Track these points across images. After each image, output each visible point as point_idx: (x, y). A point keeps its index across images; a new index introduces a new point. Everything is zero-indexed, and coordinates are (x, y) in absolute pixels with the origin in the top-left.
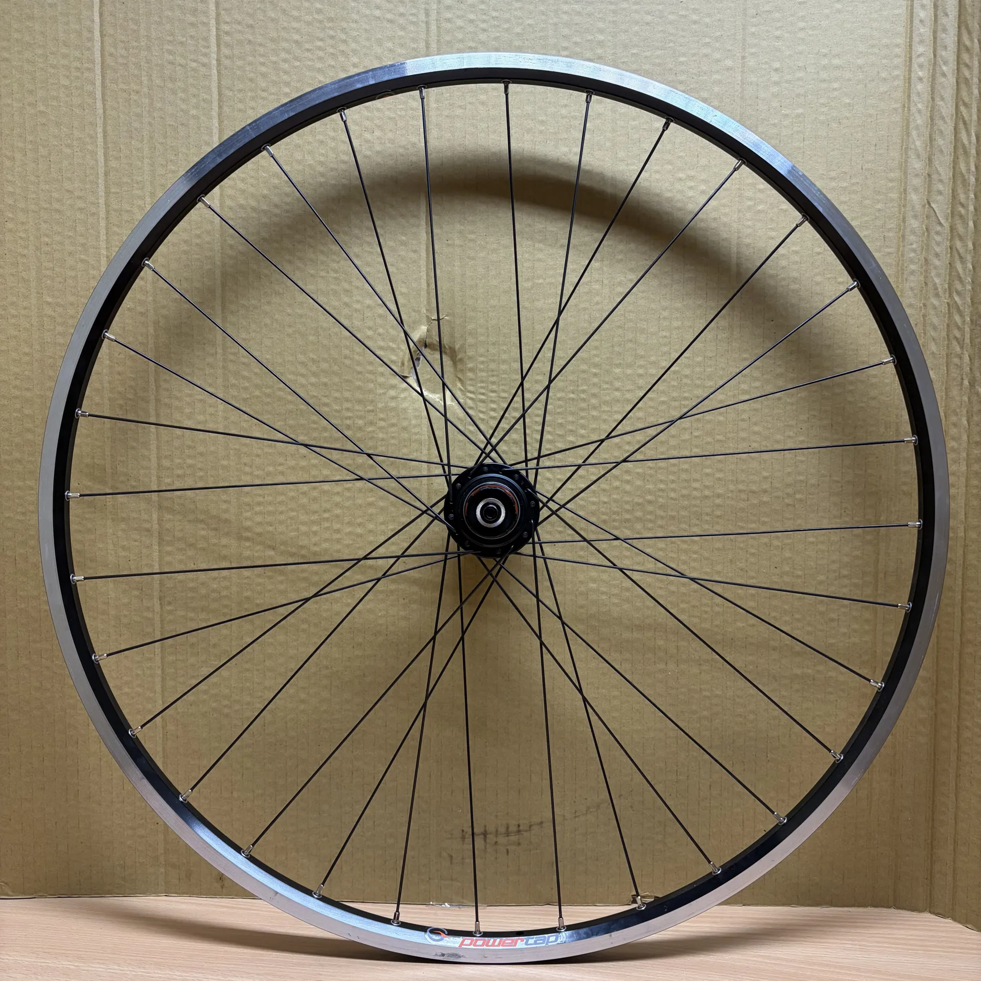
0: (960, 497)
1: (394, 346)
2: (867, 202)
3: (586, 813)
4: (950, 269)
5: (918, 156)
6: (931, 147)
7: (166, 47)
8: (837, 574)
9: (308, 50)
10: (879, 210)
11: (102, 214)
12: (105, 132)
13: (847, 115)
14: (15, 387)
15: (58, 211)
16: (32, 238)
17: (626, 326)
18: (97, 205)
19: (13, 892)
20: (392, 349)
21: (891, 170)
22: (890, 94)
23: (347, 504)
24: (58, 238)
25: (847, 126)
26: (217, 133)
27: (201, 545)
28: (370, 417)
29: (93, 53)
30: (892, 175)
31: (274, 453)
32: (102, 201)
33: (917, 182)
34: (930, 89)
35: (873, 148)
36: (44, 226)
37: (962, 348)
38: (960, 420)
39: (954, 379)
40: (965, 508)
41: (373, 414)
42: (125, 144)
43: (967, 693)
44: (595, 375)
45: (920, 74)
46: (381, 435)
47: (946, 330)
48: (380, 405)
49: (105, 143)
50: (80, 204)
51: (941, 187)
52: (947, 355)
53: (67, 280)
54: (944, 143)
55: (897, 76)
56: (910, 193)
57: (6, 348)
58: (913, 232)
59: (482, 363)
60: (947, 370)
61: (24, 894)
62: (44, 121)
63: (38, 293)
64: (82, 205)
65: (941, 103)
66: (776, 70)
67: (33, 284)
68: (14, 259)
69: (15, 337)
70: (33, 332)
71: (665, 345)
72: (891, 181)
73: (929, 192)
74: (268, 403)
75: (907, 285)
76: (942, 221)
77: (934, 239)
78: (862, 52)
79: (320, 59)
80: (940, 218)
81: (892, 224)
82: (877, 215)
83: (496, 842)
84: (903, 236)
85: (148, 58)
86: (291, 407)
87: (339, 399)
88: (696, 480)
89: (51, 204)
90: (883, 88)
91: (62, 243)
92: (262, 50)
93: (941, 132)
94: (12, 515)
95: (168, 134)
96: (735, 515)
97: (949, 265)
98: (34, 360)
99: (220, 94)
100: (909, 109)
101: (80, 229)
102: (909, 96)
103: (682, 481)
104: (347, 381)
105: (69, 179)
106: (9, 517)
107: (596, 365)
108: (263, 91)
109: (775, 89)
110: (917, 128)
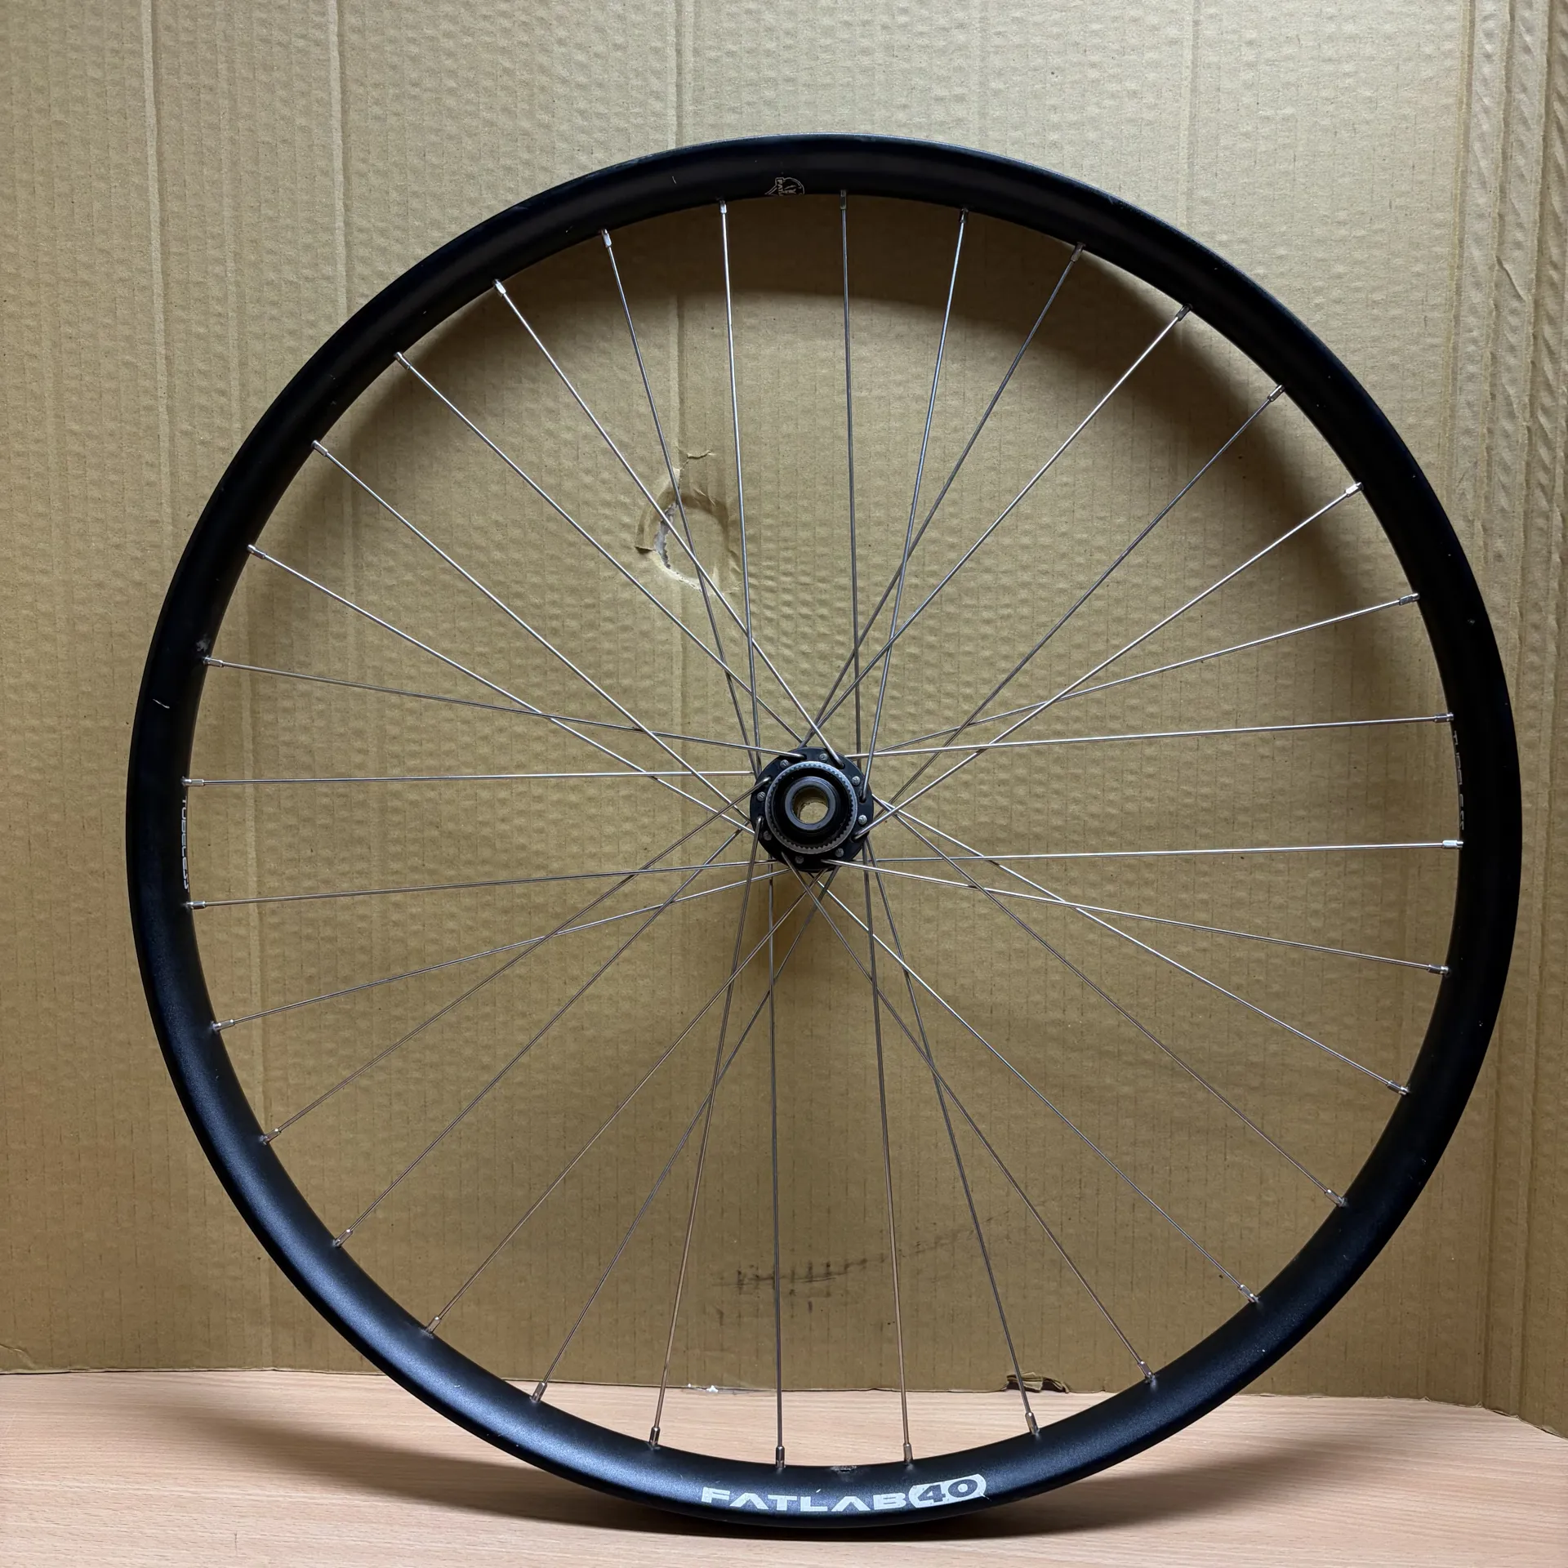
0: (1542, 745)
1: (627, 500)
2: (1399, 261)
3: (935, 1248)
4: (1532, 372)
5: (1483, 184)
6: (1505, 170)
7: (258, 14)
8: (1341, 868)
9: (485, 17)
10: (1418, 275)
11: (158, 289)
12: (160, 154)
13: (1369, 117)
14: (25, 568)
15: (85, 283)
16: (45, 328)
17: (1003, 466)
18: (147, 272)
19: (35, 1362)
20: (624, 505)
21: (1438, 208)
22: (1437, 83)
23: (554, 755)
24: (86, 328)
25: (1368, 136)
26: (341, 155)
27: (323, 820)
28: (590, 615)
29: (139, 27)
30: (1440, 216)
31: (437, 673)
32: (157, 267)
33: (1479, 227)
34: (1504, 73)
35: (1407, 172)
36: (64, 308)
37: (1550, 501)
38: (1546, 618)
39: (1537, 552)
40: (1551, 762)
41: (594, 610)
42: (192, 174)
43: (1550, 1059)
44: (952, 546)
45: (1489, 48)
46: (607, 645)
47: (1524, 471)
48: (605, 597)
49: (161, 171)
50: (122, 272)
51: (1520, 236)
52: (1526, 513)
53: (104, 395)
54: (1527, 163)
55: (1450, 51)
56: (1468, 247)
57: (9, 507)
58: (1473, 311)
59: (770, 527)
60: (1526, 537)
61: (52, 1366)
62: (61, 136)
63: (57, 416)
64: (126, 275)
65: (1522, 96)
66: (1250, 43)
67: (49, 403)
68: (19, 362)
69: (22, 488)
70: (51, 480)
71: (1064, 497)
72: (1438, 226)
73: (1501, 244)
74: (426, 592)
75: (1462, 399)
76: (1521, 293)
77: (1508, 323)
78: (1391, 13)
79: (506, 31)
80: (1518, 288)
81: (1438, 298)
82: (1414, 282)
83: (792, 1292)
84: (1457, 318)
85: (227, 32)
86: (462, 599)
87: (540, 587)
88: (1114, 717)
89: (75, 271)
90: (1427, 72)
91: (93, 336)
92: (409, 17)
93: (1522, 145)
94: (21, 772)
95: (262, 157)
96: (1176, 774)
97: (1531, 365)
98: (53, 525)
99: (344, 92)
100: (1469, 105)
101: (123, 311)
102: (1469, 85)
103: (1092, 719)
104: (552, 557)
105: (104, 232)
106: (18, 776)
107: (953, 531)
108: (415, 85)
109: (1248, 76)
110: (1482, 137)
